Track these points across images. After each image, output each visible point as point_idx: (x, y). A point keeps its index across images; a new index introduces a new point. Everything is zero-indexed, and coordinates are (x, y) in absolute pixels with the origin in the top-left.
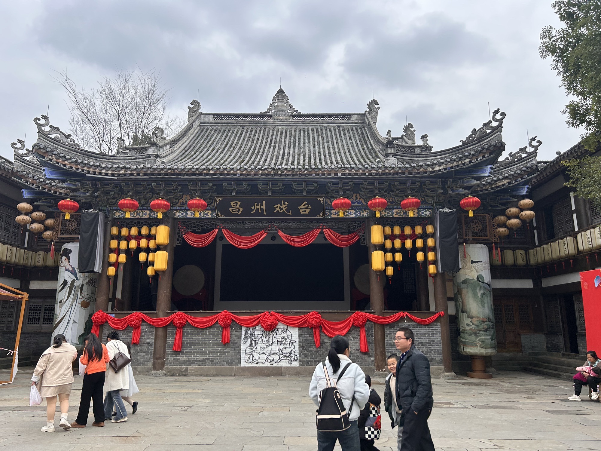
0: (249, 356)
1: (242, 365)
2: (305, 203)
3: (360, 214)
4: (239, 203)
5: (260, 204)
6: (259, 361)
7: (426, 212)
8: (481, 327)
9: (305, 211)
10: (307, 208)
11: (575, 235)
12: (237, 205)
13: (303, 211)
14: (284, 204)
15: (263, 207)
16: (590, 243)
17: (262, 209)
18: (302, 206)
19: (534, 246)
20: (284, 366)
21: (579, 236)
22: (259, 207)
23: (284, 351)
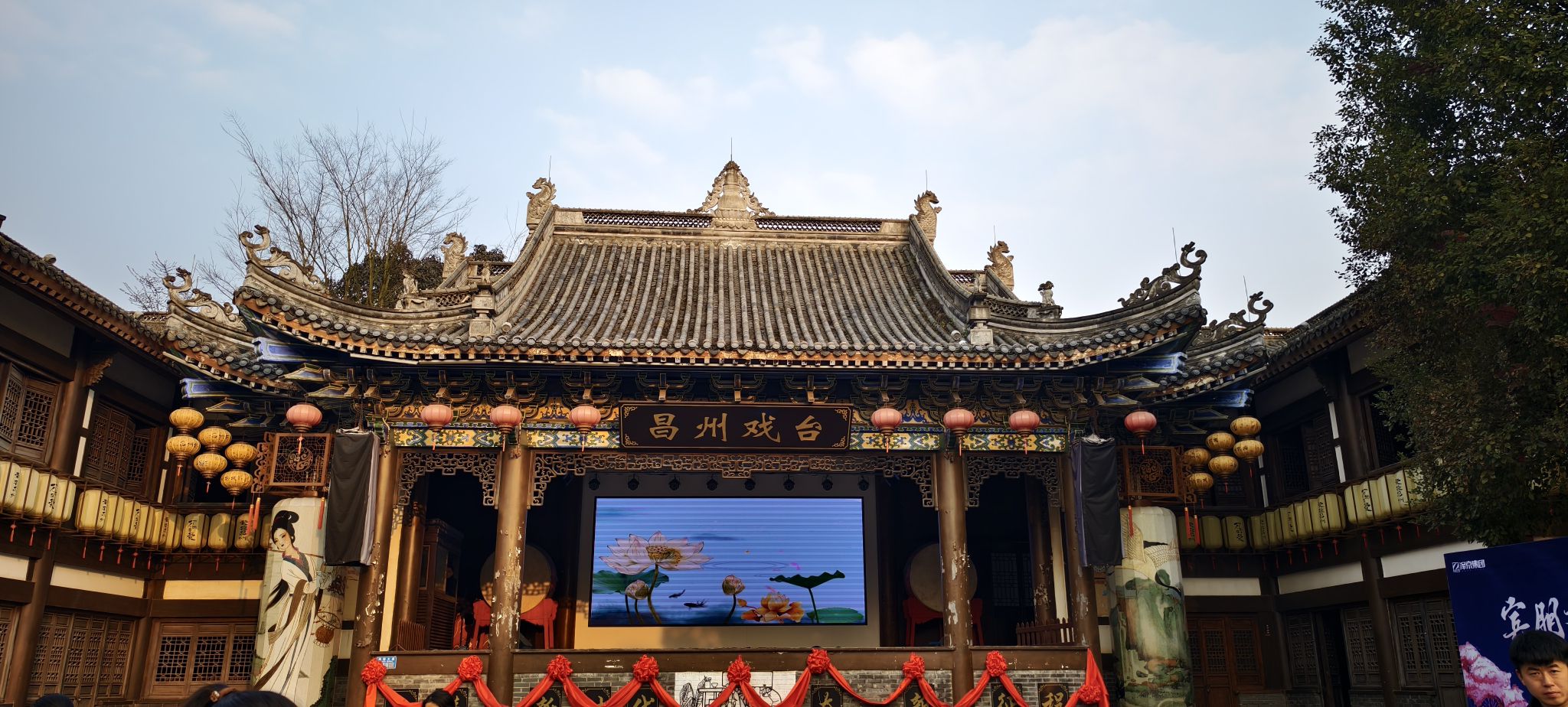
2: (811, 418)
3: (921, 441)
4: (671, 417)
5: (715, 420)
7: (1052, 440)
8: (1166, 678)
9: (810, 435)
10: (814, 429)
11: (1340, 491)
12: (666, 421)
13: (804, 436)
14: (767, 420)
15: (723, 425)
16: (1370, 508)
17: (719, 430)
18: (804, 425)
19: (1261, 510)
21: (1348, 492)
22: (713, 426)
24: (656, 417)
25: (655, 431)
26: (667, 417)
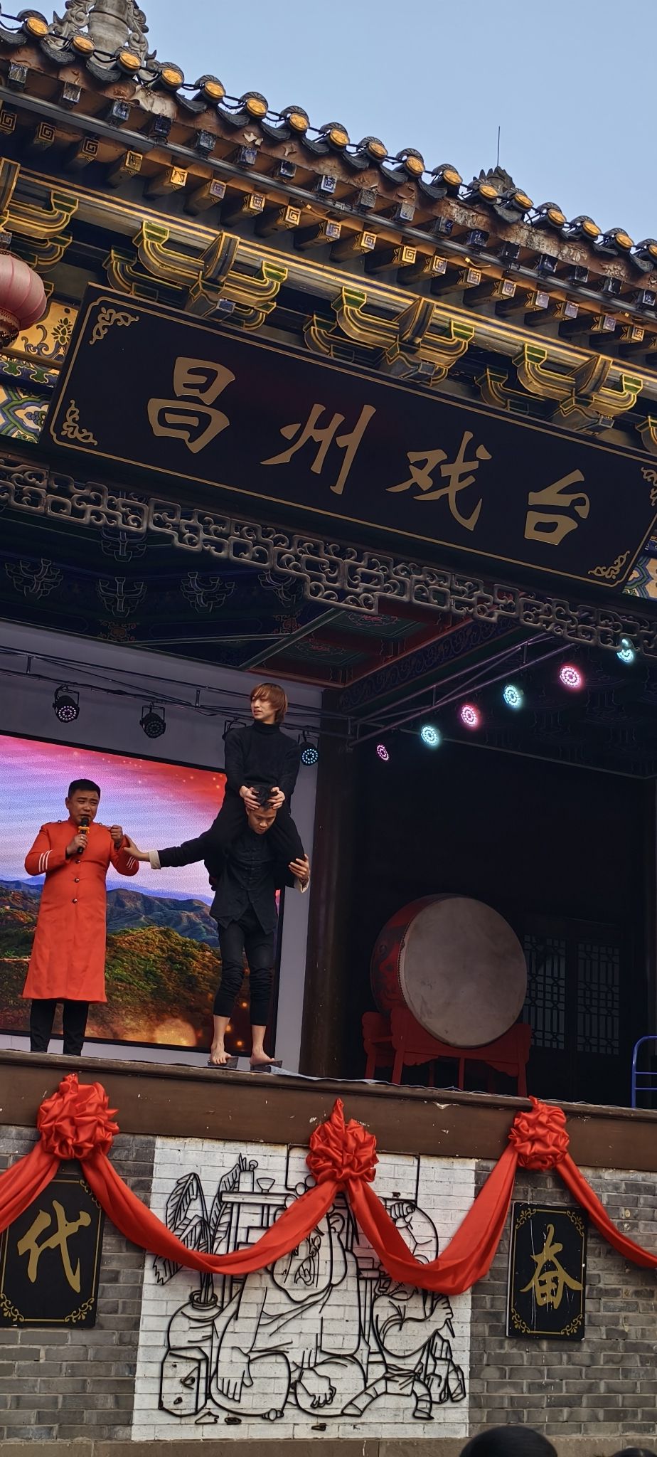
0: (185, 1369)
1: (139, 1434)
2: (577, 476)
4: (225, 377)
5: (338, 419)
6: (248, 1403)
9: (551, 527)
10: (569, 512)
12: (203, 388)
13: (540, 527)
15: (352, 442)
18: (550, 495)
20: (386, 1433)
22: (325, 436)
23: (393, 1341)
24: (183, 366)
25: (163, 412)
26: (212, 375)
